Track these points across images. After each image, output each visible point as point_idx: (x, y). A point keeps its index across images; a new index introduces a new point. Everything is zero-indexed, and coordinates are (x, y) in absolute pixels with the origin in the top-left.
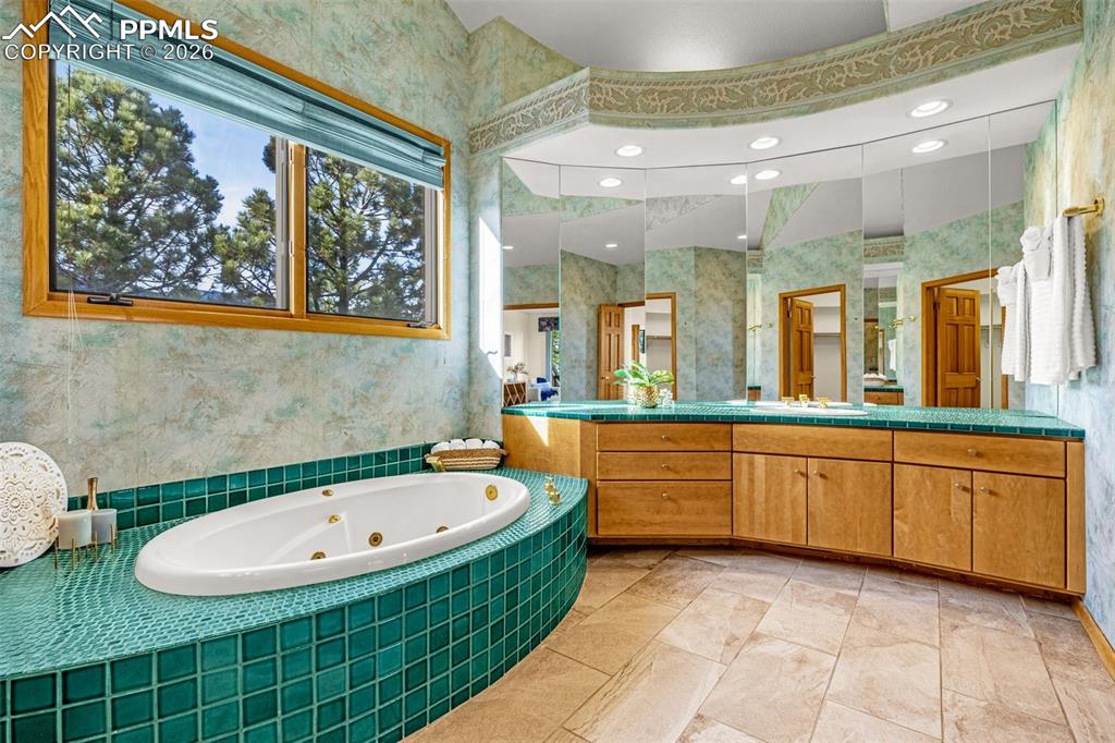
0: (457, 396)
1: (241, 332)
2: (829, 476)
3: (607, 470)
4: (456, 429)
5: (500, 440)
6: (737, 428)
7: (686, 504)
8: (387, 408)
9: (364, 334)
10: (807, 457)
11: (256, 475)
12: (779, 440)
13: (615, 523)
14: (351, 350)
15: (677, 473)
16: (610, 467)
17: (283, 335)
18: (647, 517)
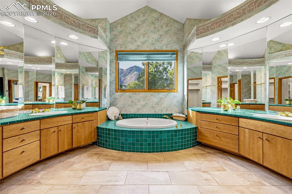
0: (180, 104)
1: (138, 93)
2: (271, 141)
3: (201, 125)
4: (180, 111)
5: (186, 115)
6: (240, 119)
7: (224, 139)
8: (163, 106)
9: (158, 92)
10: (263, 133)
11: (140, 114)
12: (253, 125)
13: (203, 139)
14: (155, 95)
15: (220, 129)
16: (202, 124)
17: (144, 93)
18: (211, 140)
